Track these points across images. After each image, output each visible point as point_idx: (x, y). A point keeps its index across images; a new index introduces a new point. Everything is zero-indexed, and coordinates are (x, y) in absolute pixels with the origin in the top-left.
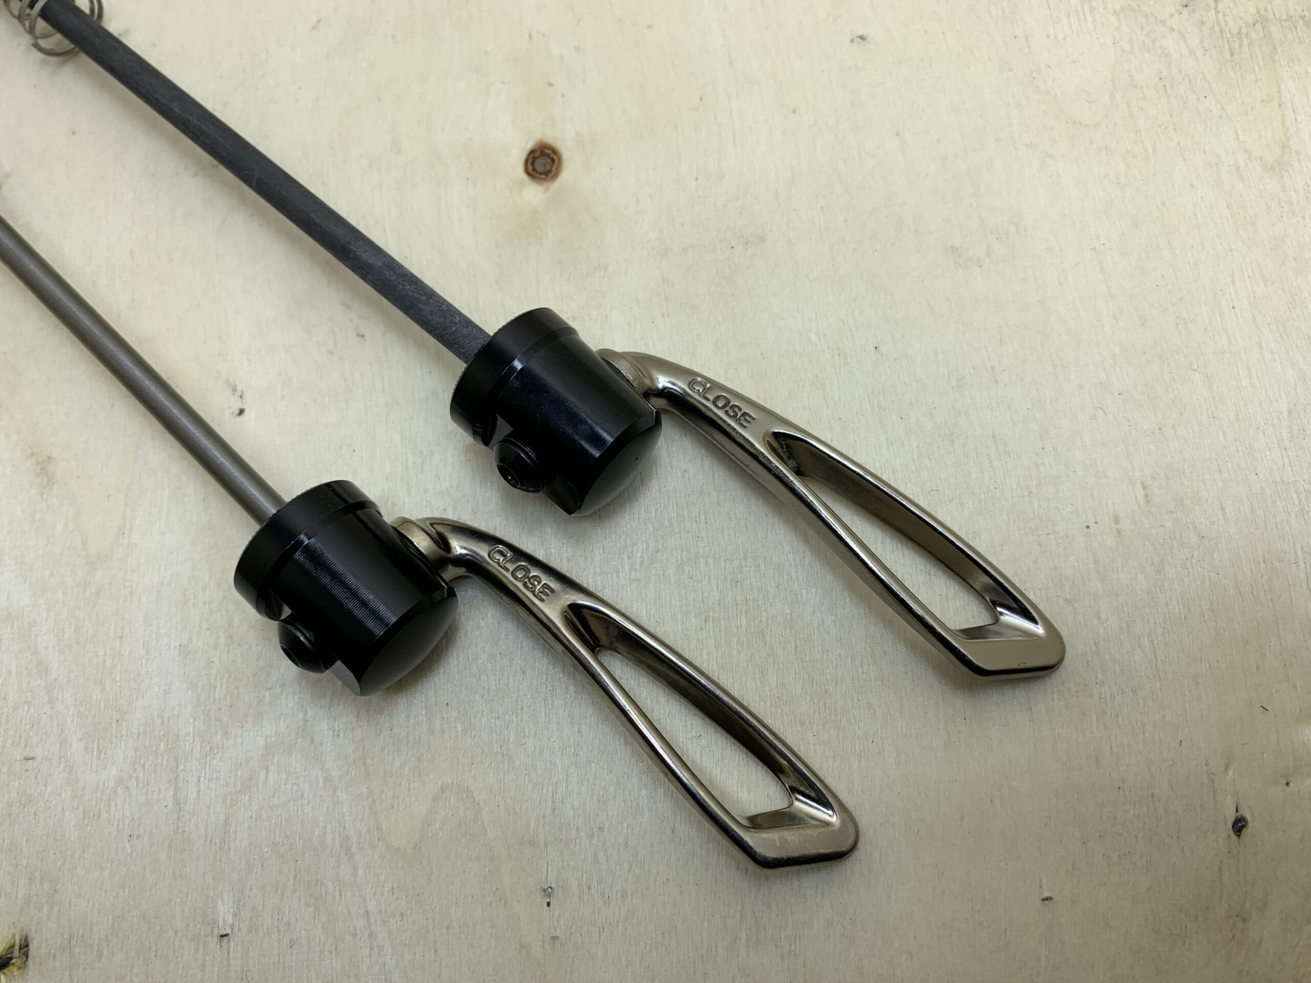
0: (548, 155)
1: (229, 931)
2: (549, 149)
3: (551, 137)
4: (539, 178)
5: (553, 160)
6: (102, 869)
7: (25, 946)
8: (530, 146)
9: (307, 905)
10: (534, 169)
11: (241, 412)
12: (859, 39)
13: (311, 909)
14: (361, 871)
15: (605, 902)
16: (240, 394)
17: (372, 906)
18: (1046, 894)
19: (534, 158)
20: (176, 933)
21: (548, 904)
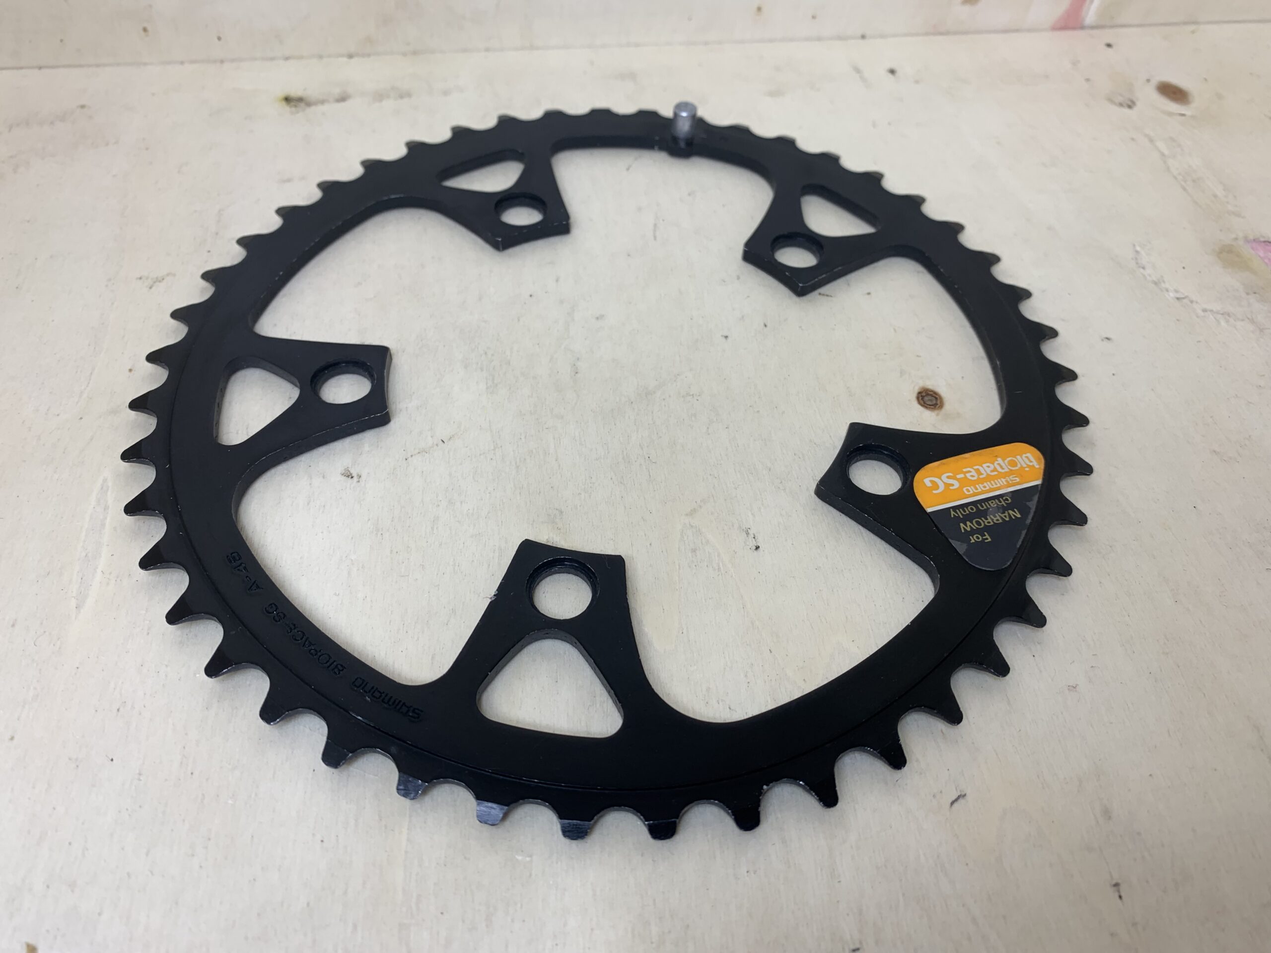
0: (931, 395)
1: (857, 946)
2: (930, 391)
3: (930, 385)
4: (929, 408)
5: (936, 398)
8: (917, 390)
9: (921, 917)
10: (924, 403)
11: (757, 548)
12: (1107, 340)
13: (925, 920)
14: (958, 885)
16: (753, 536)
17: (977, 913)
19: (923, 397)
21: (1120, 897)
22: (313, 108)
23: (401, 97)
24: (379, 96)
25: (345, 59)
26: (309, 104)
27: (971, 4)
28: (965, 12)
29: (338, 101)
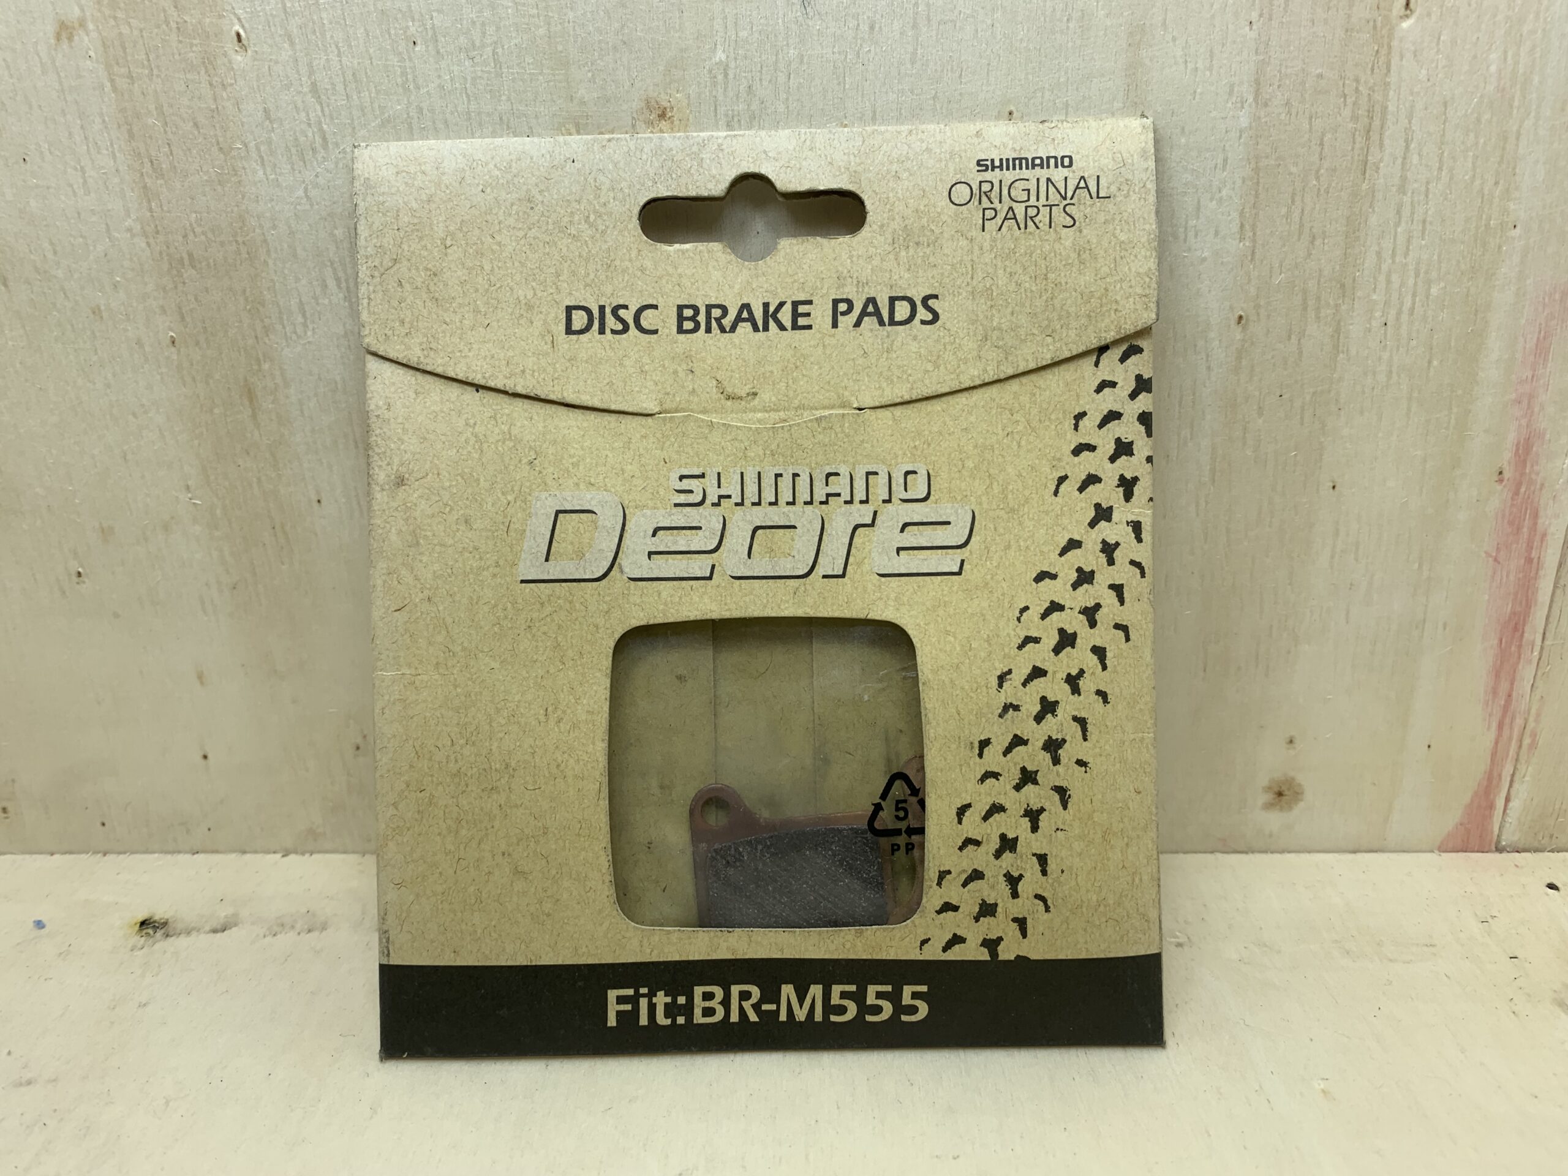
22: (170, 940)
23: (309, 931)
24: (278, 927)
25: (279, 856)
26: (167, 936)
27: (1281, 809)
28: (1274, 820)
29: (215, 931)
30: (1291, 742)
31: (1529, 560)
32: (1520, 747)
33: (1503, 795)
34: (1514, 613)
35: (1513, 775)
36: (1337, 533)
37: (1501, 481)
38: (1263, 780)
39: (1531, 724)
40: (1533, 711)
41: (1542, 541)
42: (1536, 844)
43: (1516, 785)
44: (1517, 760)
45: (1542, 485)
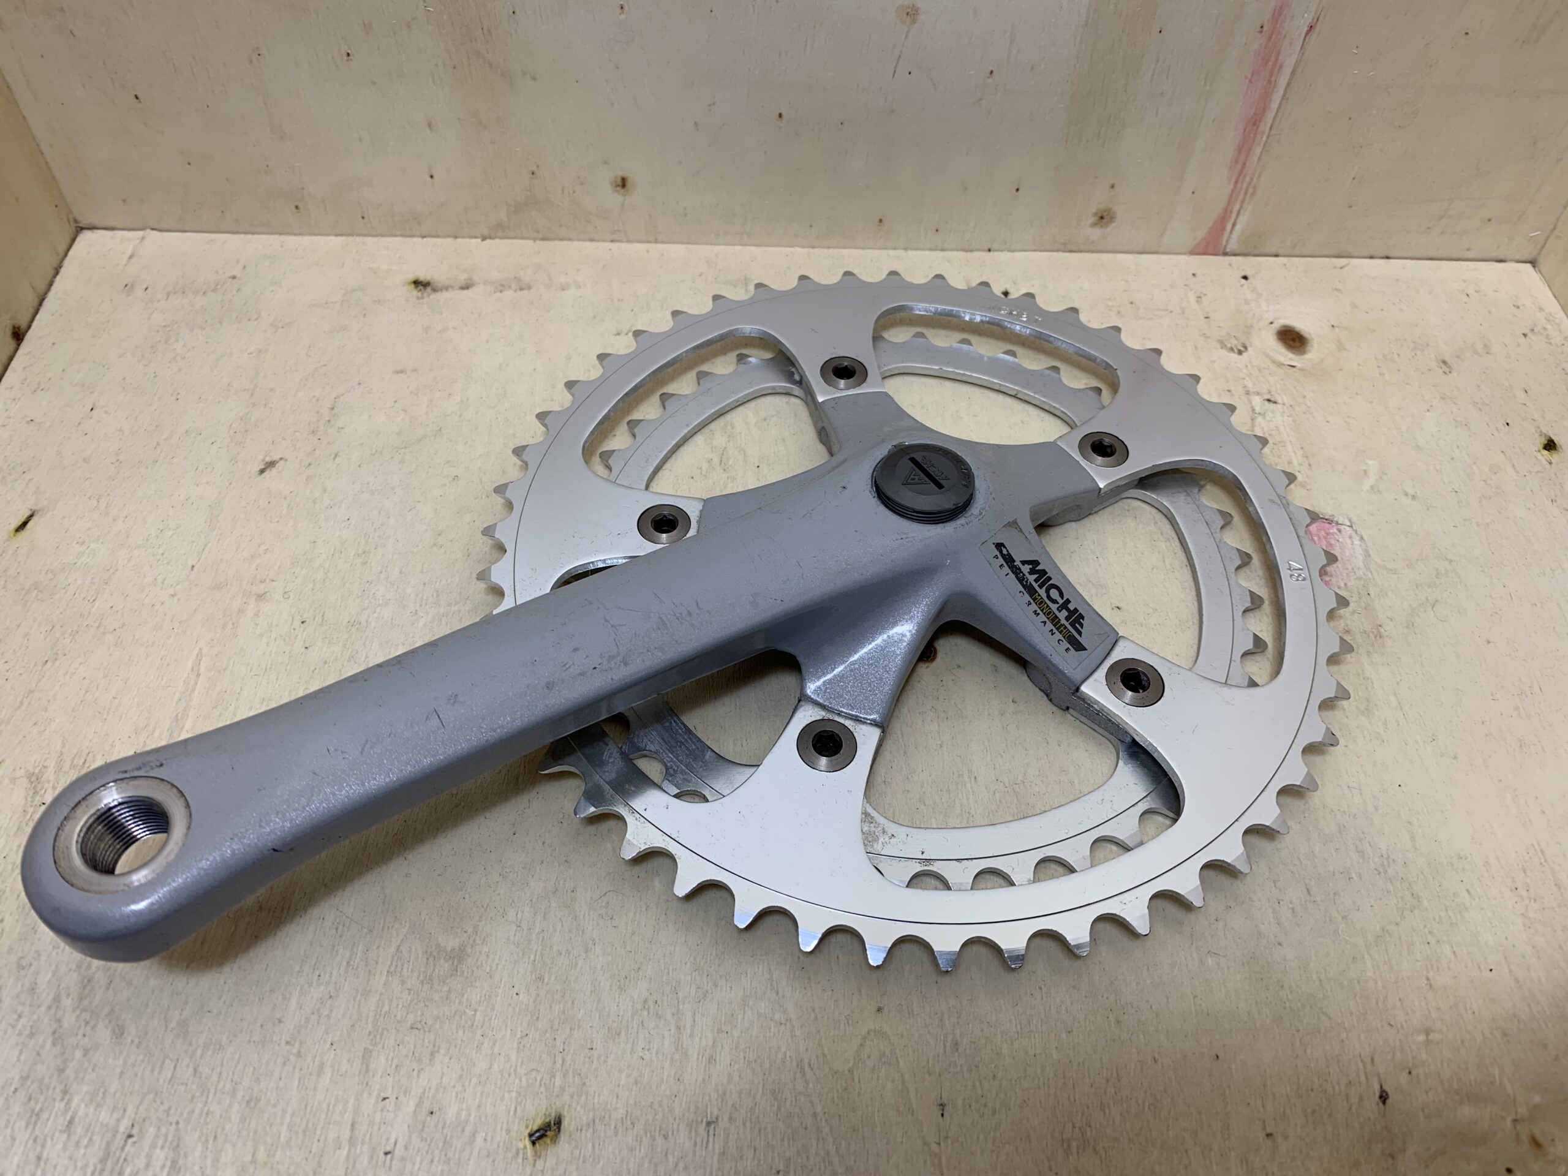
1: (715, 1120)
6: (621, 1072)
7: (558, 1122)
9: (772, 1105)
13: (775, 1108)
14: (811, 1085)
15: (981, 1116)
17: (819, 1109)
18: (1269, 1130)
20: (675, 1119)
21: (942, 1115)
22: (438, 294)
23: (521, 289)
24: (502, 287)
26: (434, 290)
27: (1102, 226)
28: (1096, 233)
29: (462, 288)
30: (1113, 187)
31: (1270, 82)
32: (1246, 193)
33: (1231, 222)
34: (1255, 114)
35: (1239, 213)
36: (1158, 61)
37: (1261, 32)
38: (1094, 210)
39: (1255, 181)
40: (1257, 175)
41: (1279, 71)
42: (1245, 252)
43: (1241, 218)
44: (1243, 202)
45: (1285, 36)
